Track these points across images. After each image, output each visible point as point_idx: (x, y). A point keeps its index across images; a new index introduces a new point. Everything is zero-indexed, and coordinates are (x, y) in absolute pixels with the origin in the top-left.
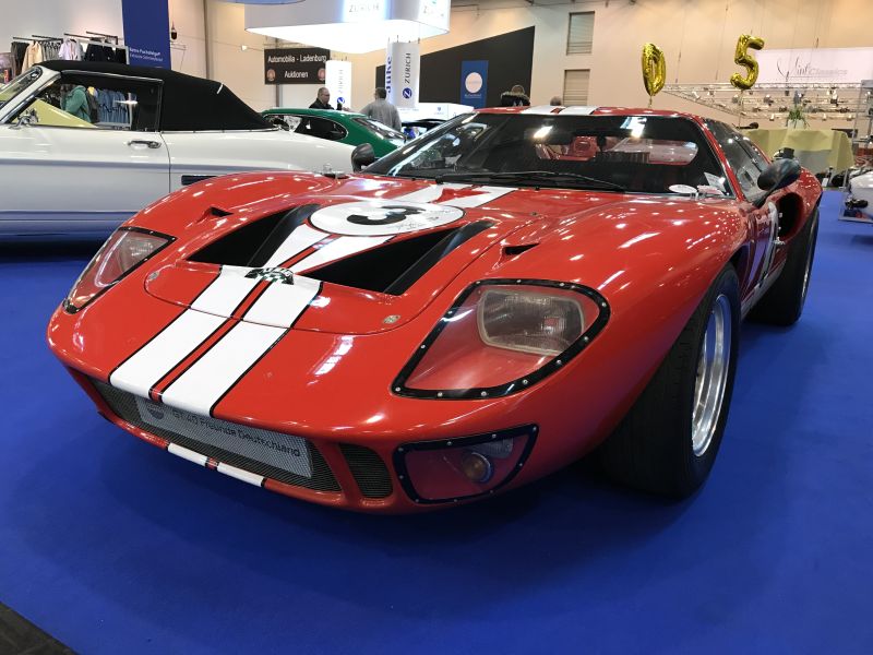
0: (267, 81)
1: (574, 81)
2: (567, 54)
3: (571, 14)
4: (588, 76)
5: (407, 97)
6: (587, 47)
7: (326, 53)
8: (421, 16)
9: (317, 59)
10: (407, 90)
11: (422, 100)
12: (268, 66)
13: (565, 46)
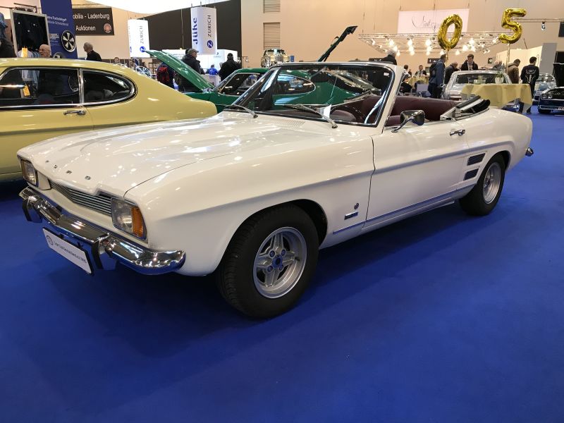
1: (270, 30)
2: (264, 12)
4: (279, 27)
5: (210, 47)
6: (277, 8)
7: (108, 11)
9: (101, 16)
10: (210, 42)
13: (262, 8)
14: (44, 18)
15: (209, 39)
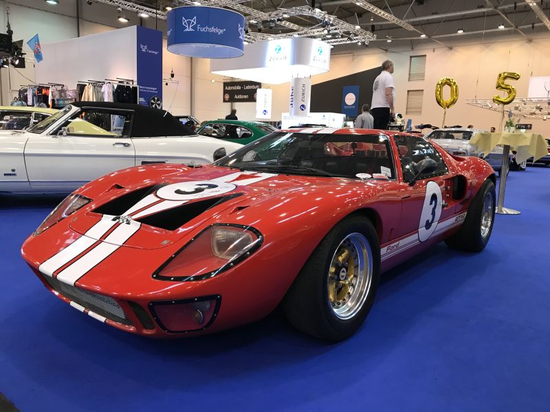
0: (225, 101)
1: (414, 97)
2: (409, 81)
3: (411, 57)
4: (423, 94)
5: (303, 110)
6: (421, 76)
7: (259, 85)
8: (312, 62)
9: (253, 87)
10: (303, 106)
11: (312, 111)
12: (225, 92)
13: (408, 76)
14: (136, 88)
15: (303, 103)
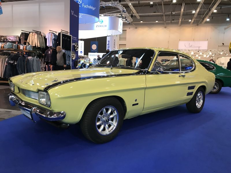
1: (122, 47)
4: (126, 46)
6: (125, 39)
13: (119, 39)
14: (70, 37)
15: (114, 49)
